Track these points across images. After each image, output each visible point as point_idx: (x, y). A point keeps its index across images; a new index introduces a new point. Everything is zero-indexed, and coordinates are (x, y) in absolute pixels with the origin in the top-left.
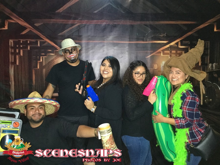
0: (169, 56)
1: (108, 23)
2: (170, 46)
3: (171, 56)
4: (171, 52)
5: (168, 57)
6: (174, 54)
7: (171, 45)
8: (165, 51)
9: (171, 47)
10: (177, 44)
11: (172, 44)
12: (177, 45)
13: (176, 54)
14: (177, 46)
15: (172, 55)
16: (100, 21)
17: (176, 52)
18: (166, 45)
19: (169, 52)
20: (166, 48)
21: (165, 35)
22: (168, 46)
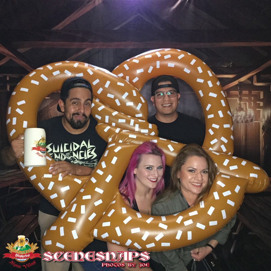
0: (238, 99)
1: (136, 47)
2: (239, 82)
3: (241, 99)
4: (240, 93)
5: (237, 102)
6: (246, 95)
7: (242, 81)
8: (231, 91)
9: (241, 84)
10: (251, 79)
11: (243, 79)
12: (251, 81)
13: (250, 95)
14: (250, 83)
15: (243, 98)
16: (123, 43)
17: (250, 92)
18: (232, 82)
19: (237, 92)
20: (233, 86)
21: (231, 66)
22: (236, 83)
